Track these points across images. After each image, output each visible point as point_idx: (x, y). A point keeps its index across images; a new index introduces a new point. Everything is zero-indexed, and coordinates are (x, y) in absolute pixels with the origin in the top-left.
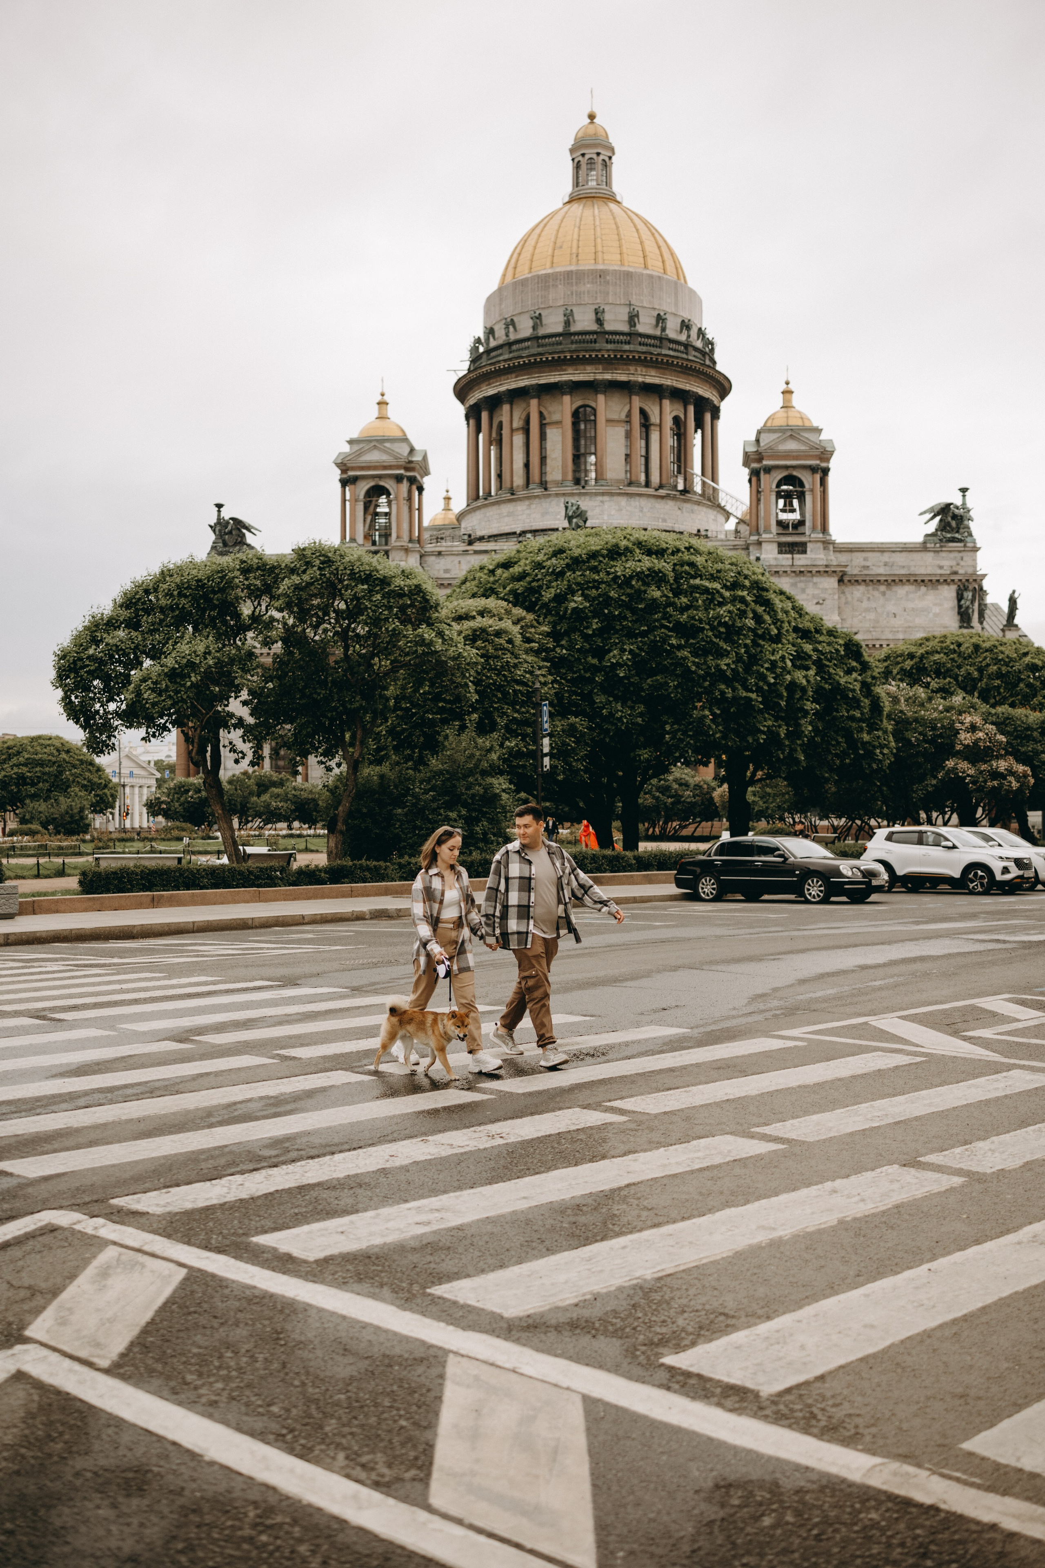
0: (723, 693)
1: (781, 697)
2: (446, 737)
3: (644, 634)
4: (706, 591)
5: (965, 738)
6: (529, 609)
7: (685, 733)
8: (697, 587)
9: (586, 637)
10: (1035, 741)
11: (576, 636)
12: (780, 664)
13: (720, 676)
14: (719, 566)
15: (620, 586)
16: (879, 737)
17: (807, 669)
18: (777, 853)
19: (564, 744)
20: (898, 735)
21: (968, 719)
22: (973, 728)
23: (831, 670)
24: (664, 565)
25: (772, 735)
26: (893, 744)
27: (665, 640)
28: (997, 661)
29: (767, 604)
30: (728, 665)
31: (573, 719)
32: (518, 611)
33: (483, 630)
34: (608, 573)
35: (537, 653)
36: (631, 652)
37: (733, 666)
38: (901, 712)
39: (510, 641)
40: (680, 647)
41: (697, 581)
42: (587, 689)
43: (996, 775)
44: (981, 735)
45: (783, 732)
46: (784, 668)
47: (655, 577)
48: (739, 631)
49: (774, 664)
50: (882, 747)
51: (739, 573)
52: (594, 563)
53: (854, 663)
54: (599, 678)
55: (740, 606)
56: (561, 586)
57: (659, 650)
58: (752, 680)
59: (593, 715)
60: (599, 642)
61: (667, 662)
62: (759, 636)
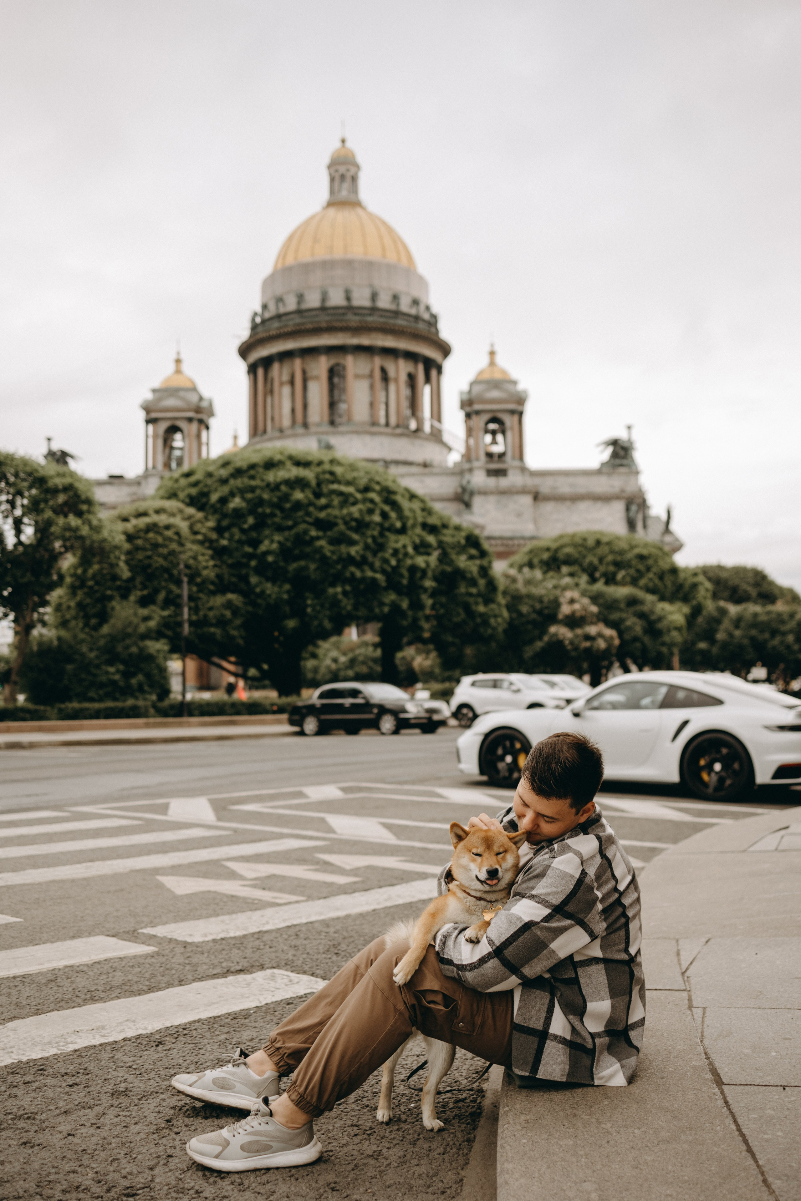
0: (353, 574)
1: (402, 576)
2: (113, 609)
3: (290, 528)
4: (341, 494)
5: (565, 609)
6: (201, 508)
7: (322, 606)
8: (334, 492)
9: (243, 531)
10: (621, 610)
11: (235, 530)
12: (402, 551)
13: (350, 560)
14: (355, 474)
15: (272, 490)
16: (492, 610)
17: (429, 554)
18: (361, 696)
19: (223, 616)
20: (510, 607)
21: (569, 594)
22: (572, 601)
23: (454, 557)
24: (309, 474)
25: (395, 607)
26: (506, 614)
27: (306, 532)
28: (612, 552)
29: (395, 505)
30: (357, 552)
31: (230, 596)
32: (191, 511)
33: (155, 525)
34: (262, 480)
35: (201, 543)
36: (279, 542)
37: (361, 552)
38: (517, 590)
39: (177, 534)
40: (318, 538)
41: (335, 487)
42: (244, 571)
43: (588, 637)
44: (577, 606)
45: (405, 605)
46: (406, 554)
47: (300, 483)
48: (367, 525)
49: (396, 552)
50: (496, 616)
51: (371, 480)
52: (252, 472)
53: (473, 552)
54: (253, 563)
55: (369, 505)
56: (225, 490)
57: (301, 540)
58: (377, 564)
59: (247, 593)
60: (254, 534)
61: (308, 550)
62: (385, 529)
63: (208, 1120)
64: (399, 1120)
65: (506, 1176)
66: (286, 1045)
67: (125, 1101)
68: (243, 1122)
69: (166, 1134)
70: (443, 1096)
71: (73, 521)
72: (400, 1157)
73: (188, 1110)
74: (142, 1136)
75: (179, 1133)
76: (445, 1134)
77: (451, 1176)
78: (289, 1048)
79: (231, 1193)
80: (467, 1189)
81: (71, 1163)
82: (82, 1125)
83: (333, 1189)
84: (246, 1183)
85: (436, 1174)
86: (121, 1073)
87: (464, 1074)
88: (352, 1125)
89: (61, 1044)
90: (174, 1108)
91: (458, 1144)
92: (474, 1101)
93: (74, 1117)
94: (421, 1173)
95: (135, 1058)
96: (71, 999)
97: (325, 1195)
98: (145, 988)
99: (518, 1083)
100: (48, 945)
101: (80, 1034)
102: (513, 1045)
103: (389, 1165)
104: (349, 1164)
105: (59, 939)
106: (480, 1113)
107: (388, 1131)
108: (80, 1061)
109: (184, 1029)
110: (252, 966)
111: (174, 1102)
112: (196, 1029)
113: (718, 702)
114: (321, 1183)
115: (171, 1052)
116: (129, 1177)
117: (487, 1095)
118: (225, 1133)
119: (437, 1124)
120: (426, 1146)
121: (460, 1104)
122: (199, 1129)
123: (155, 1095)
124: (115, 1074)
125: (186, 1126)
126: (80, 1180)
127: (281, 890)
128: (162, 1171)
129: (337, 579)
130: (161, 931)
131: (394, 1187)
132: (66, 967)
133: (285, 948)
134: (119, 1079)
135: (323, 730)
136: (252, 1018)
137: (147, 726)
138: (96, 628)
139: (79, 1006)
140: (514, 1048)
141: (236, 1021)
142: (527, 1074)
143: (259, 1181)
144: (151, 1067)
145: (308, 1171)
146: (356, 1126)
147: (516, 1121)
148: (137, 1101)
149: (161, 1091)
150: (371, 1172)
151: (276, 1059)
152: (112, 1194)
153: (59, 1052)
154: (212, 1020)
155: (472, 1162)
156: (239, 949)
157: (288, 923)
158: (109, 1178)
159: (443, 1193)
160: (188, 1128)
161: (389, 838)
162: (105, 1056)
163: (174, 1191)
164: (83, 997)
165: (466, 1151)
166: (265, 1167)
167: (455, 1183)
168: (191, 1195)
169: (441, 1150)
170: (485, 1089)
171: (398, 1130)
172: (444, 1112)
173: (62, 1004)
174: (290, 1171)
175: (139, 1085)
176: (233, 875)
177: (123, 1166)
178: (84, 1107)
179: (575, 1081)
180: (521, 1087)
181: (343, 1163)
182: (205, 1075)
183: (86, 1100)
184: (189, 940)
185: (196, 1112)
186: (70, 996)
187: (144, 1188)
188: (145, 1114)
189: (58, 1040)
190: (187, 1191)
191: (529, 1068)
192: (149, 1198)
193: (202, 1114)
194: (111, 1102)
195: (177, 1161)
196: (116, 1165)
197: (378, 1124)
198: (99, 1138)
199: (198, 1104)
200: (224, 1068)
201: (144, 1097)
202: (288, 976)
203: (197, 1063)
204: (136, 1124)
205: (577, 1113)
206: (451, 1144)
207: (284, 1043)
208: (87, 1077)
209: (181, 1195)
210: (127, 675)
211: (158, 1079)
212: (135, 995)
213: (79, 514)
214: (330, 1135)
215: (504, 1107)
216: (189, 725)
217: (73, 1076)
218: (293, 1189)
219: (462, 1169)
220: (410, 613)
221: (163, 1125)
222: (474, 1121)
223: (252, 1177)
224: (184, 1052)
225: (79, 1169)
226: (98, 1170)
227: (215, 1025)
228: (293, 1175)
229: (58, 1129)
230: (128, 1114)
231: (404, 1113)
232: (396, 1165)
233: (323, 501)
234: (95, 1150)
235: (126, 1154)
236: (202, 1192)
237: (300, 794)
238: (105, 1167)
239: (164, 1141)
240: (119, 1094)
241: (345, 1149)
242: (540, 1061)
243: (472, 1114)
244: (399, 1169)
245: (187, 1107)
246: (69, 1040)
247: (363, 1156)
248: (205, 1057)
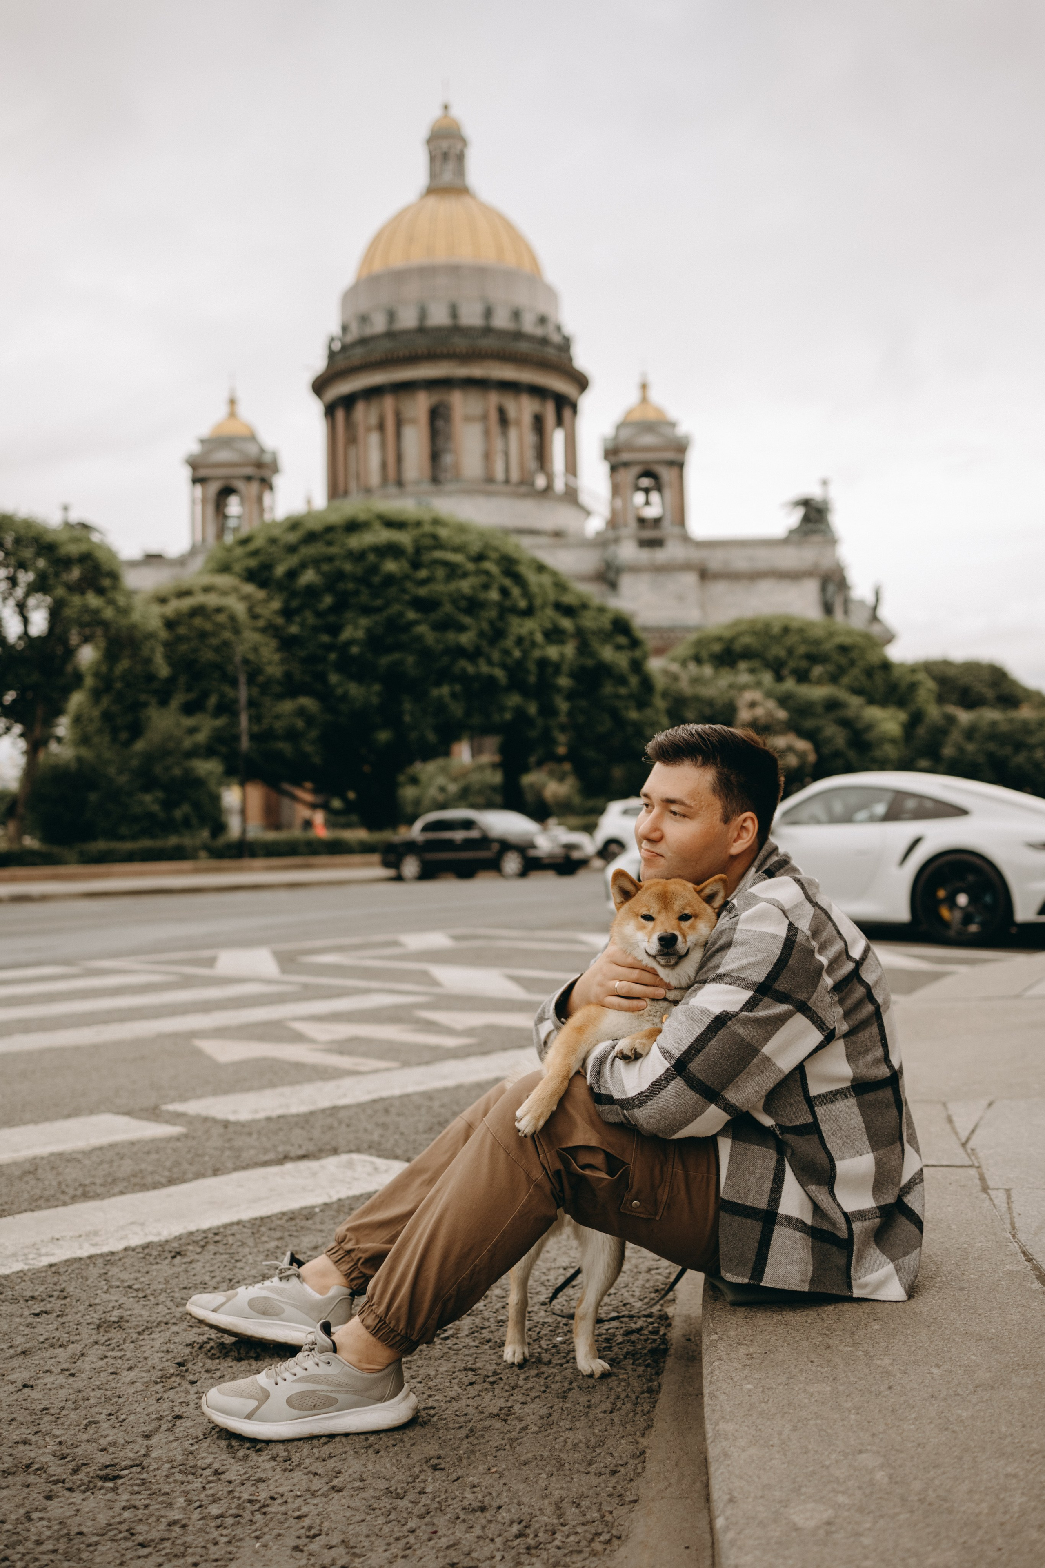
0: (464, 670)
1: (528, 672)
2: (149, 718)
3: (378, 610)
4: (446, 564)
5: (746, 713)
6: (262, 585)
7: (424, 712)
8: (437, 561)
9: (319, 614)
10: (818, 716)
11: (308, 613)
12: (528, 639)
13: (460, 652)
14: (465, 538)
15: (356, 560)
16: (647, 716)
17: (563, 643)
18: (476, 827)
19: (294, 726)
20: (671, 713)
21: (748, 696)
22: (753, 705)
23: (596, 647)
24: (404, 538)
25: (520, 713)
27: (401, 614)
29: (518, 579)
30: (469, 640)
31: (303, 700)
32: (249, 588)
33: (204, 607)
34: (343, 547)
35: (264, 630)
36: (366, 629)
37: (475, 641)
38: (680, 691)
39: (232, 618)
40: (416, 623)
41: (438, 554)
42: (320, 668)
44: (759, 711)
45: (532, 709)
46: (534, 644)
47: (392, 550)
48: (482, 605)
49: (520, 641)
50: (651, 725)
51: (487, 546)
52: (329, 537)
53: (622, 640)
54: (333, 656)
55: (483, 579)
56: (293, 561)
57: (395, 626)
58: (496, 656)
59: (325, 696)
60: (332, 619)
61: (404, 638)
62: (506, 610)
63: (243, 1363)
64: (539, 1360)
65: (724, 1443)
66: (361, 1246)
67: (116, 1335)
68: (291, 1362)
69: (175, 1384)
70: (607, 1325)
71: (93, 600)
72: (542, 1418)
73: (212, 1348)
74: (139, 1386)
75: (196, 1382)
76: (613, 1382)
77: (625, 1447)
78: (366, 1251)
79: (270, 1474)
80: (652, 1467)
81: (23, 1430)
82: (47, 1371)
83: (435, 1468)
84: (296, 1459)
85: (601, 1444)
86: (115, 1296)
87: (637, 1294)
88: (465, 1369)
89: (31, 1256)
90: (191, 1345)
91: (633, 1396)
92: (656, 1332)
93: (36, 1360)
94: (576, 1441)
95: (138, 1275)
96: (53, 1196)
97: (422, 1477)
98: (163, 1180)
99: (730, 1297)
100: (31, 1128)
101: (61, 1242)
102: (721, 1234)
103: (525, 1428)
104: (461, 1427)
105: (47, 1119)
106: (665, 1351)
107: (522, 1377)
108: (55, 1279)
109: (216, 1234)
110: (321, 1151)
111: (191, 1336)
112: (233, 1235)
113: (960, 812)
114: (416, 1457)
115: (194, 1265)
116: (111, 1450)
117: (674, 1324)
118: (263, 1379)
119: (599, 1366)
120: (583, 1399)
121: (634, 1337)
122: (227, 1377)
123: (163, 1327)
124: (106, 1297)
125: (207, 1371)
126: (32, 1455)
127: (366, 1055)
128: (164, 1441)
129: (443, 676)
130: (193, 1107)
131: (534, 1464)
132: (52, 1154)
133: (369, 1127)
134: (111, 1305)
135: (428, 873)
136: (318, 1219)
137: (197, 871)
138: (128, 743)
139: (65, 1204)
140: (722, 1240)
141: (293, 1223)
142: (746, 1281)
143: (317, 1455)
144: (161, 1286)
145: (395, 1439)
146: (473, 1370)
147: (733, 1355)
148: (135, 1336)
149: (174, 1321)
150: (496, 1440)
151: (345, 1267)
152: (82, 1476)
153: (26, 1268)
154: (258, 1222)
155: (658, 1425)
156: (302, 1128)
157: (375, 1096)
158: (79, 1451)
159: (614, 1473)
160: (210, 1375)
161: (517, 993)
162: (94, 1272)
163: (180, 1472)
164: (71, 1192)
165: (647, 1407)
166: (327, 1432)
167: (633, 1456)
168: (206, 1477)
169: (607, 1406)
170: (670, 1315)
171: (538, 1375)
172: (610, 1348)
173: (41, 1202)
174: (367, 1439)
175: (140, 1313)
176: (299, 1038)
177: (103, 1433)
178: (52, 1346)
179: (823, 1290)
180: (735, 1304)
181: (451, 1426)
182: (237, 1294)
183: (57, 1334)
184: (232, 1118)
185: (224, 1351)
186: (52, 1192)
187: (132, 1466)
188: (145, 1355)
189: (26, 1251)
190: (200, 1471)
191: (748, 1271)
192: (138, 1482)
193: (234, 1354)
194: (95, 1337)
195: (189, 1423)
196: (92, 1432)
197: (506, 1368)
198: (70, 1391)
199: (228, 1340)
200: (267, 1283)
201: (147, 1329)
202: (372, 1163)
203: (231, 1280)
204: (130, 1369)
205: (831, 1342)
206: (623, 1396)
207: (357, 1242)
208: (63, 1302)
209: (190, 1477)
210: (168, 805)
211: (169, 1304)
212: (148, 1189)
213: (101, 591)
214: (431, 1384)
215: (709, 1335)
216: (251, 869)
217: (42, 1301)
218: (370, 1467)
219: (643, 1435)
220: (540, 722)
221: (172, 1371)
222: (656, 1362)
223: (306, 1449)
224: (212, 1265)
225: (34, 1438)
226: (63, 1438)
227: (263, 1229)
228: (371, 1446)
229: (9, 1378)
230: (119, 1354)
231: (546, 1350)
232: (536, 1429)
233: (423, 574)
234: (63, 1408)
235: (110, 1415)
236: (223, 1473)
237: (395, 944)
238: (75, 1435)
239: (171, 1394)
240: (109, 1327)
241: (455, 1405)
242: (766, 1259)
243: (653, 1352)
244: (540, 1435)
245: (212, 1344)
246: (43, 1251)
247: (482, 1416)
248: (244, 1272)
